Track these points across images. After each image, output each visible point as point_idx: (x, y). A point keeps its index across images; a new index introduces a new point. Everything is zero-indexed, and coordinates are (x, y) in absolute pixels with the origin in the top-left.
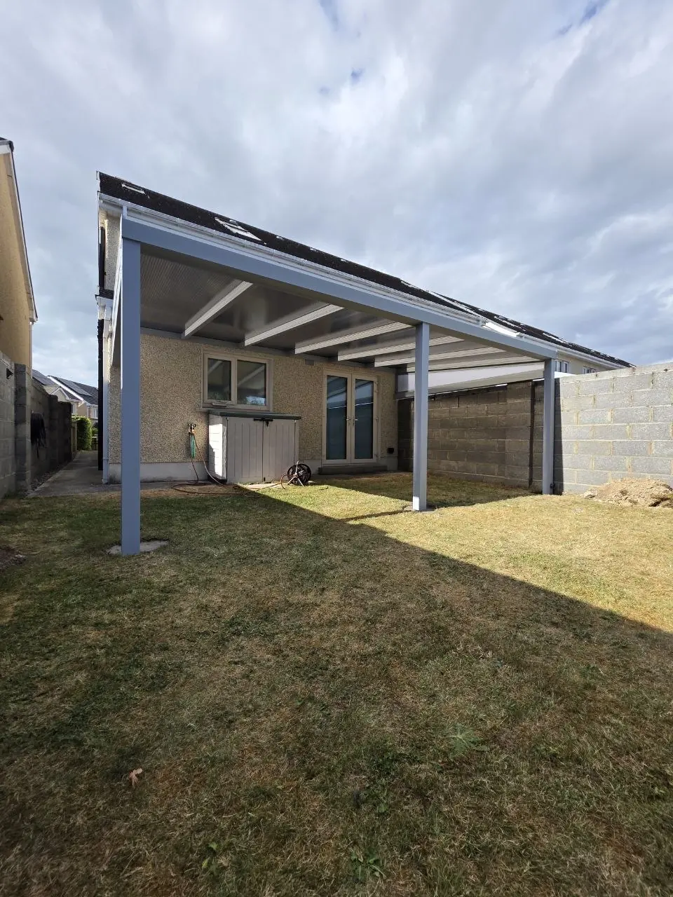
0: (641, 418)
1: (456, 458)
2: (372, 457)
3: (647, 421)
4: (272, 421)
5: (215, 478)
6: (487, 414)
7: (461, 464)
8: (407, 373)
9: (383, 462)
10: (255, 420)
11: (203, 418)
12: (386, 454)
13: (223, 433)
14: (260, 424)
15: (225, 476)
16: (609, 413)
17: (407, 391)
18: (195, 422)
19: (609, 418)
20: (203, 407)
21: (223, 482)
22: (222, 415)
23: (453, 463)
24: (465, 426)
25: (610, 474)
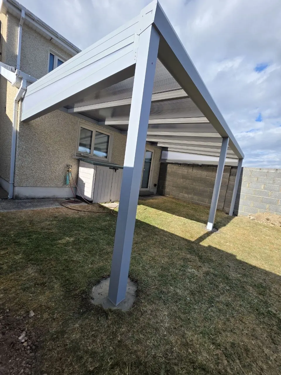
0: (276, 190)
1: (188, 193)
2: (147, 188)
3: (279, 192)
4: (118, 169)
5: (86, 199)
6: (206, 176)
7: (190, 196)
8: (168, 151)
9: (152, 190)
10: (110, 168)
11: (76, 162)
12: (154, 187)
13: (94, 175)
14: (112, 171)
15: (92, 198)
16: (263, 186)
17: (167, 159)
18: (71, 164)
19: (262, 188)
20: (76, 156)
21: (89, 202)
22: (94, 164)
23: (186, 195)
24: (195, 180)
25: (259, 210)
